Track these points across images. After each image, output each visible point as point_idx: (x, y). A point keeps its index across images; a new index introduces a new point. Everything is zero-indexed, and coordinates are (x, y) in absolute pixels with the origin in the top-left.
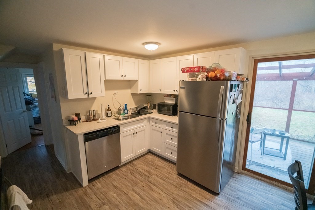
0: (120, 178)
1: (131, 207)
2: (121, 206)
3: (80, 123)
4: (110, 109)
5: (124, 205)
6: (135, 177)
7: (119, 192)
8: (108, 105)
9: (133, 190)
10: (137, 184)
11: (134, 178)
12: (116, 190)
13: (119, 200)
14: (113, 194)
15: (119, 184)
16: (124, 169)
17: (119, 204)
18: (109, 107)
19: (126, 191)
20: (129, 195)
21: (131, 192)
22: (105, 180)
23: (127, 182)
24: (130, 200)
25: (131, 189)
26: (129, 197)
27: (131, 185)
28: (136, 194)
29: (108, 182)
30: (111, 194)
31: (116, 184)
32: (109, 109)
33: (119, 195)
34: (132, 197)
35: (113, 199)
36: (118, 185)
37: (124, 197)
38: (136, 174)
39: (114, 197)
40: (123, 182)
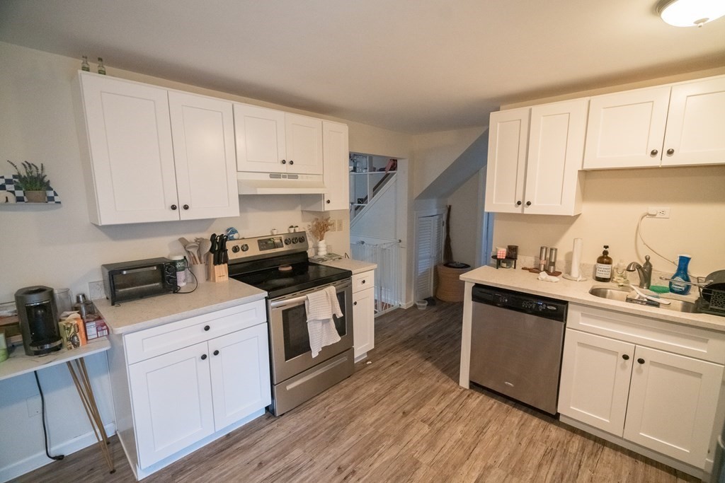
0: (515, 432)
1: (435, 472)
2: (435, 452)
3: (515, 268)
4: (610, 259)
5: (438, 457)
6: (540, 465)
7: (470, 440)
8: (606, 247)
9: (487, 469)
10: (512, 473)
11: (536, 462)
12: (474, 433)
13: (448, 446)
14: (458, 431)
15: (493, 436)
16: (554, 432)
17: (438, 449)
18: (605, 253)
19: (480, 454)
20: (468, 462)
21: (479, 465)
22: (493, 409)
23: (507, 450)
24: (455, 467)
25: (490, 462)
26: (462, 464)
27: (505, 460)
28: (477, 476)
29: (489, 414)
30: (460, 428)
31: (492, 428)
32: (605, 259)
33: (459, 443)
34: (464, 469)
35: (447, 434)
36: (489, 434)
37: (460, 454)
38: (554, 465)
39: (451, 435)
40: (504, 440)
